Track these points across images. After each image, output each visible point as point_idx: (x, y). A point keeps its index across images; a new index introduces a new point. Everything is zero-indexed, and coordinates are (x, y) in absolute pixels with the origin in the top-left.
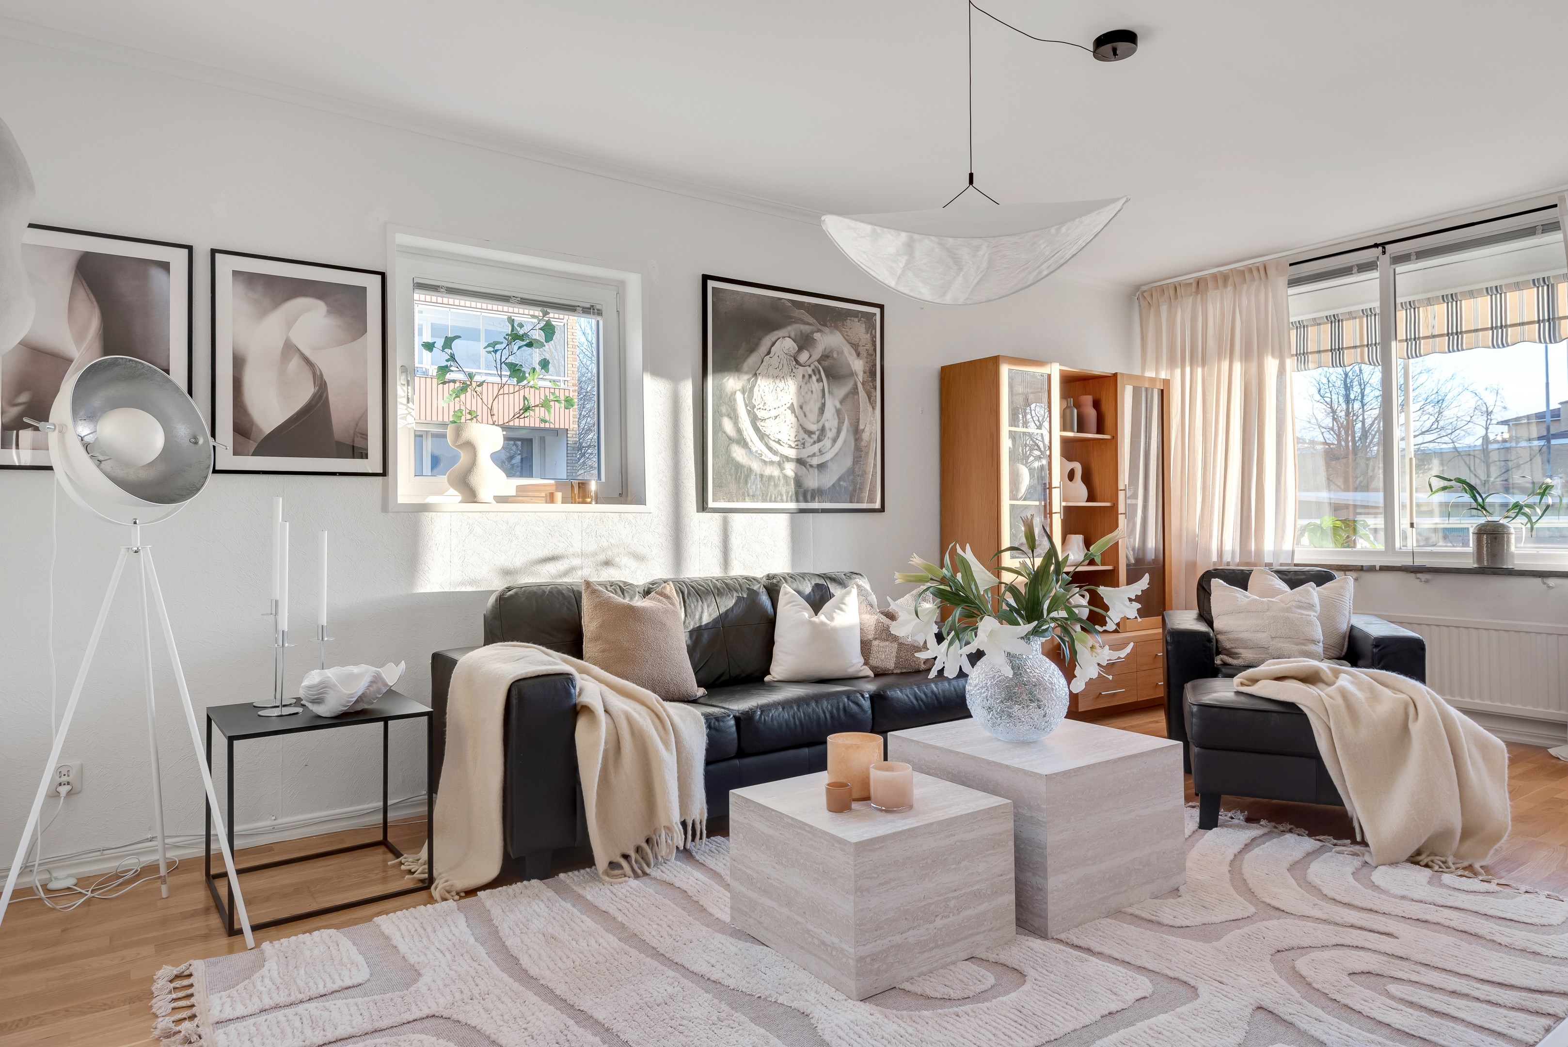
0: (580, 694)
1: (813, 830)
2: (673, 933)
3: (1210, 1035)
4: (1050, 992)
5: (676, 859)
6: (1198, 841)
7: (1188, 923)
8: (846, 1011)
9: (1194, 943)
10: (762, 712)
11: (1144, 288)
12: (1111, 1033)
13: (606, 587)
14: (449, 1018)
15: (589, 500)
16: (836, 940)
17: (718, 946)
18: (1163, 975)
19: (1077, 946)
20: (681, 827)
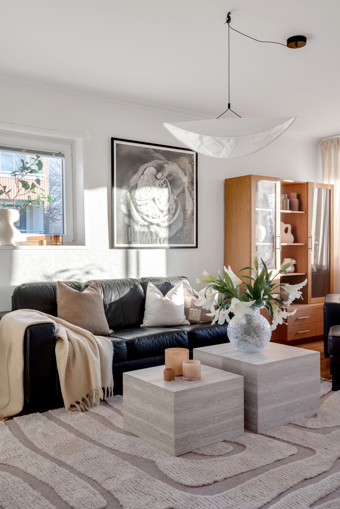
0: (57, 332)
1: (157, 388)
2: (99, 433)
3: (317, 467)
4: (255, 453)
5: (100, 404)
6: (330, 395)
7: (318, 427)
8: (170, 460)
9: (319, 435)
10: (138, 340)
11: (324, 140)
12: (277, 467)
13: (67, 284)
14: (6, 464)
15: (59, 244)
16: (167, 433)
17: (118, 437)
18: (303, 446)
19: (269, 436)
20: (102, 390)
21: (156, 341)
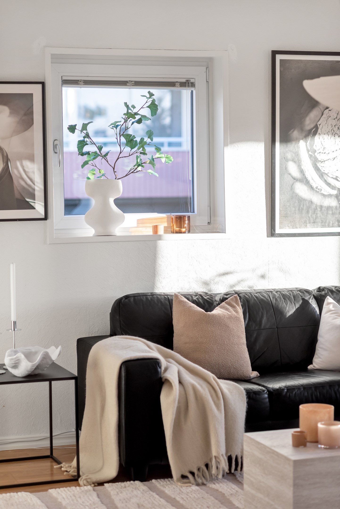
0: (164, 372)
5: (224, 478)
10: (287, 390)
15: (183, 230)
21: (318, 394)
